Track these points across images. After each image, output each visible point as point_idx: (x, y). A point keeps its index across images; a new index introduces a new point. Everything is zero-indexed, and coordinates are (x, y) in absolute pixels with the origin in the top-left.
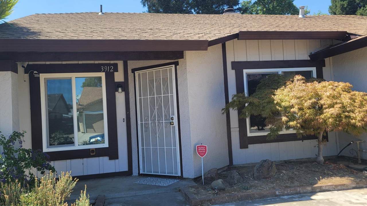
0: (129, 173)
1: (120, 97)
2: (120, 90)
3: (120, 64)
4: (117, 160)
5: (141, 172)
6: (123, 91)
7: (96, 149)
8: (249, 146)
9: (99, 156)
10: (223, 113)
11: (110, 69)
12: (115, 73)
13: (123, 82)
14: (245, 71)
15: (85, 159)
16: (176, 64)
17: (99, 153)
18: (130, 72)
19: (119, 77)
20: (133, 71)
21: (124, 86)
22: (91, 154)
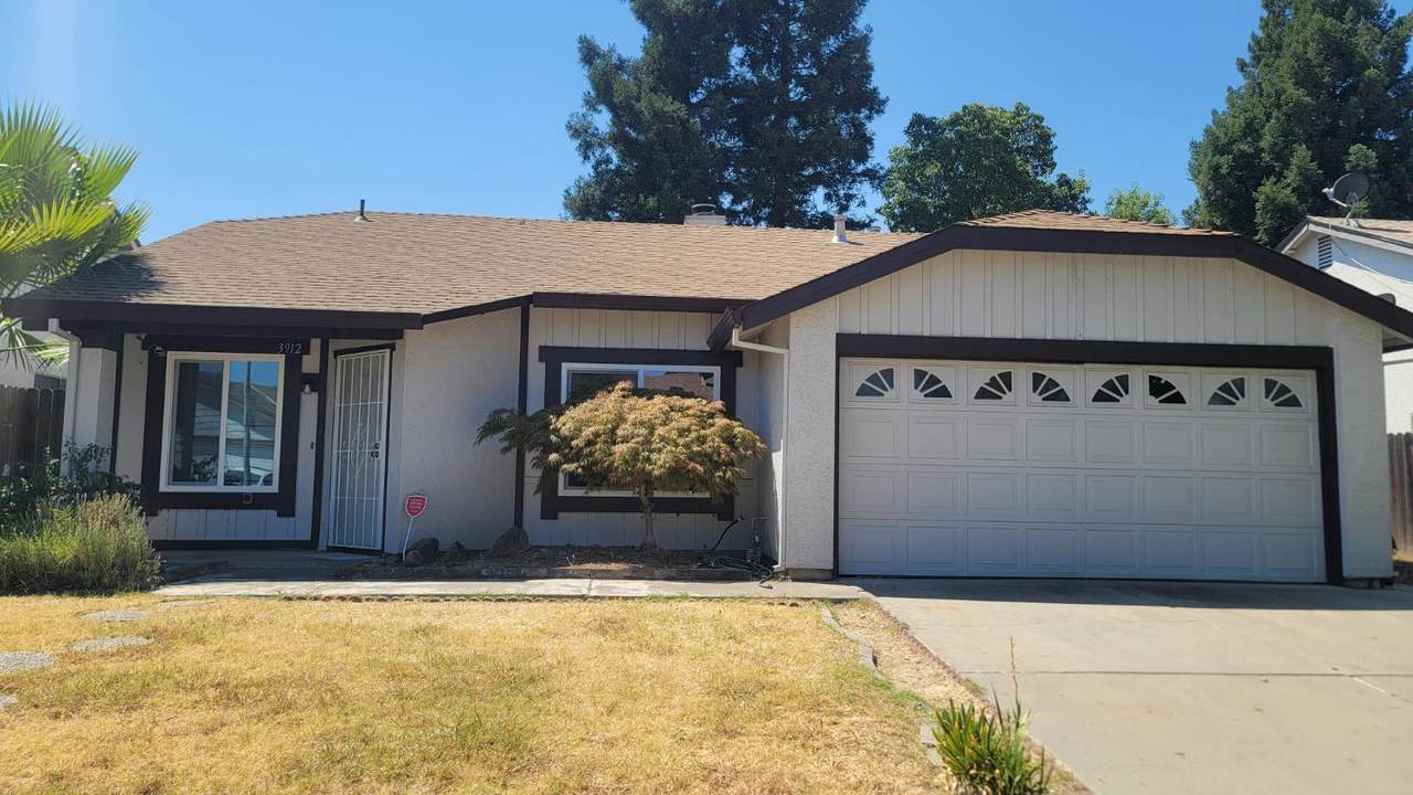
0: (311, 545)
1: (309, 401)
2: (307, 388)
3: (316, 344)
4: (291, 519)
5: (330, 544)
6: (313, 390)
7: (254, 494)
8: (561, 515)
9: (259, 508)
10: (505, 450)
11: (295, 349)
12: (304, 357)
13: (316, 374)
14: (566, 367)
15: (233, 512)
16: (392, 348)
17: (259, 502)
18: (331, 355)
19: (310, 364)
20: (337, 353)
21: (318, 383)
22: (244, 502)
